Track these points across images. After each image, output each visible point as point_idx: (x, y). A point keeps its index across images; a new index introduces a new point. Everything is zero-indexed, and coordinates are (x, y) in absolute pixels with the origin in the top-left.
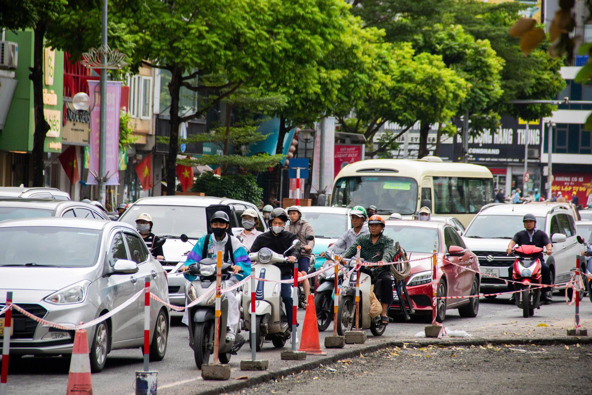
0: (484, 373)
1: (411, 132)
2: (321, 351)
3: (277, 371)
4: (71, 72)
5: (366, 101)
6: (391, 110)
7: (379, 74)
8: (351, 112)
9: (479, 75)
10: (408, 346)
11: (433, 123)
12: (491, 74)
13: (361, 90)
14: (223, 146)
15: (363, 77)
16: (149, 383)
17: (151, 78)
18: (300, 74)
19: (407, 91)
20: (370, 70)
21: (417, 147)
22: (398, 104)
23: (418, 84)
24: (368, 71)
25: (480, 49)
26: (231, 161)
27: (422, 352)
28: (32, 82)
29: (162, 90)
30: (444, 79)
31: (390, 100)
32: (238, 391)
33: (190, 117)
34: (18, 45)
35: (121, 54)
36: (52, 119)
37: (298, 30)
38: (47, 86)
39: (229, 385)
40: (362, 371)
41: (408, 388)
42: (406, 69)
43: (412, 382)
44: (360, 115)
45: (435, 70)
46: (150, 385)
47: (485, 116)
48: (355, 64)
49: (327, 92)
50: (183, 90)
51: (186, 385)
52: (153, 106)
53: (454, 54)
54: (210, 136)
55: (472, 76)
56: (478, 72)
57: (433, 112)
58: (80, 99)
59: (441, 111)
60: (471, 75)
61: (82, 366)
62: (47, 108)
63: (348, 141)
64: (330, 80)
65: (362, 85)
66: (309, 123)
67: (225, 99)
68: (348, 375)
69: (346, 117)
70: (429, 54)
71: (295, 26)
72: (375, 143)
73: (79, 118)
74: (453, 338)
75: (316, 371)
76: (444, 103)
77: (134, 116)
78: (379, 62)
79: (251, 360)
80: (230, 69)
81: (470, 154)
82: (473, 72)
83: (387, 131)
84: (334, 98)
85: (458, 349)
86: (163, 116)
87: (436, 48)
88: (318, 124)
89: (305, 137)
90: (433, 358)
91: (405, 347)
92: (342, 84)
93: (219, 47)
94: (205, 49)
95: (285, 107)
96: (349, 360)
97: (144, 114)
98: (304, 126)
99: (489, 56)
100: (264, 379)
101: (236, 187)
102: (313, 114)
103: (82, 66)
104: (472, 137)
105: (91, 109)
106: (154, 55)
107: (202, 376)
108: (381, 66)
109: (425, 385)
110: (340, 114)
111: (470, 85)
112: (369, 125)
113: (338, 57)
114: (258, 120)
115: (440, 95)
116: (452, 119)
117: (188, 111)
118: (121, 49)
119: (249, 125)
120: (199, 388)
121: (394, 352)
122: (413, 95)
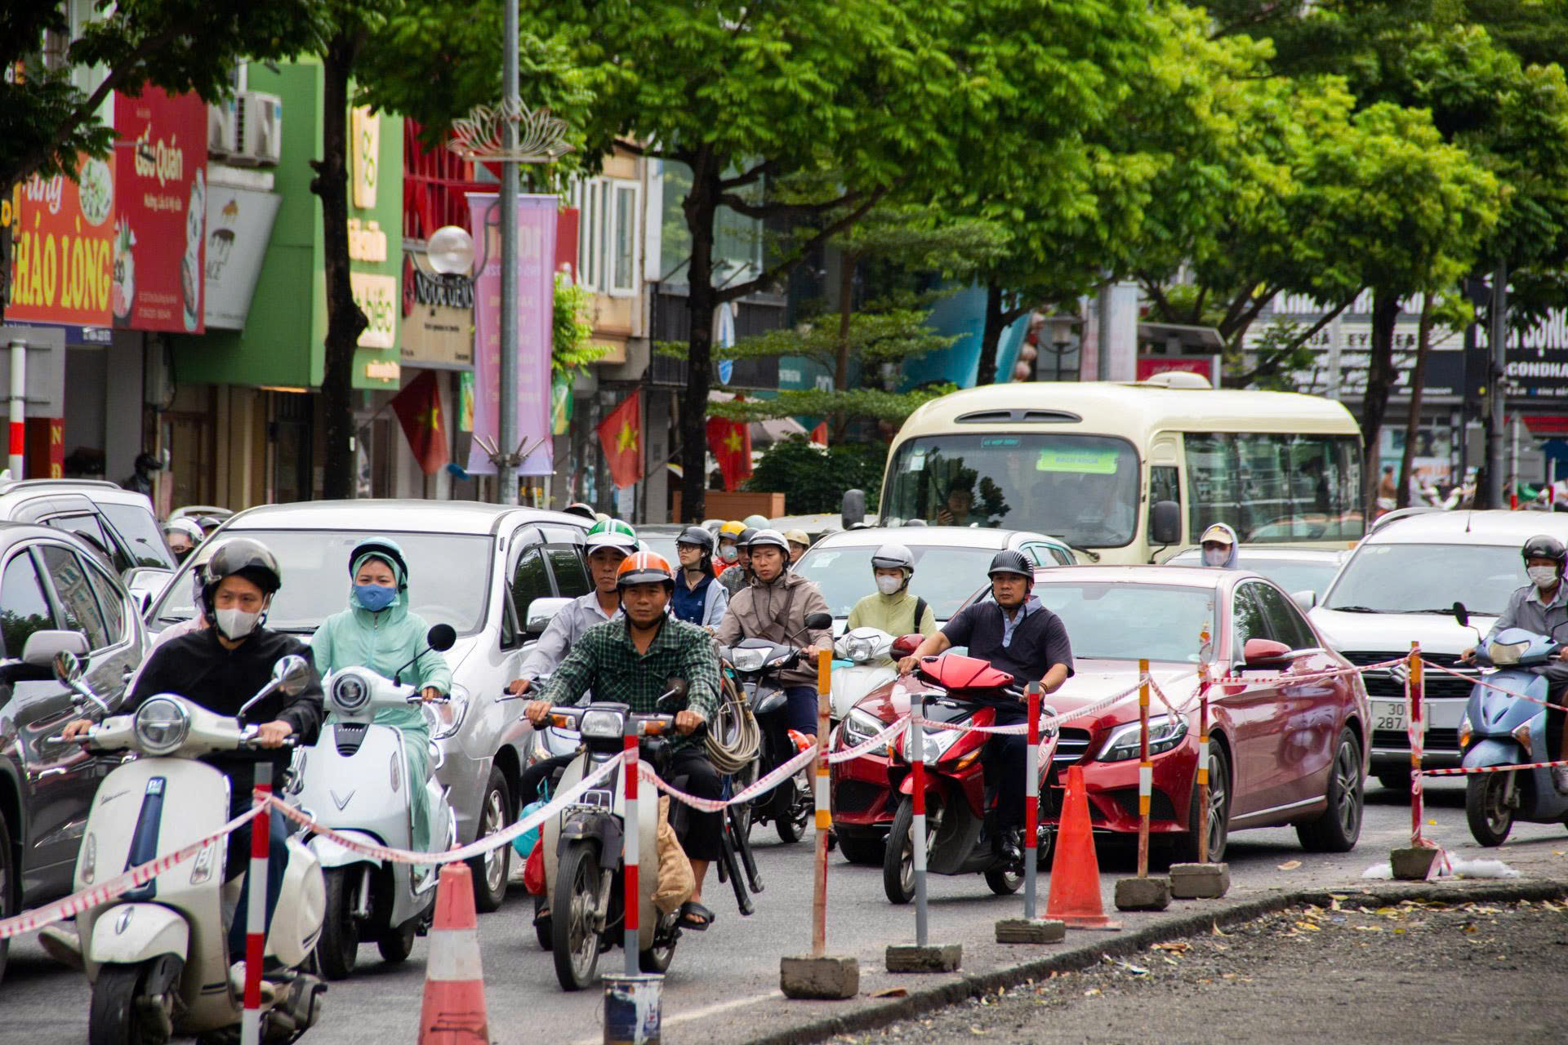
0: (1556, 976)
1: (1347, 319)
2: (1105, 920)
3: (986, 973)
4: (422, 173)
5: (1221, 237)
6: (1290, 262)
7: (1258, 163)
8: (1181, 269)
9: (1533, 162)
10: (1346, 905)
11: (1409, 296)
13: (1209, 209)
14: (833, 365)
15: (1215, 172)
16: (638, 1009)
17: (637, 186)
18: (1041, 167)
19: (1335, 207)
20: (1233, 152)
21: (1365, 361)
22: (1310, 245)
23: (1365, 188)
24: (1226, 154)
25: (1536, 90)
26: (856, 405)
27: (1384, 919)
28: (318, 201)
29: (666, 217)
30: (1438, 174)
31: (1289, 233)
32: (879, 1027)
33: (744, 289)
34: (283, 101)
35: (556, 120)
36: (373, 299)
37: (1033, 47)
38: (360, 211)
39: (855, 1012)
40: (1219, 973)
41: (1346, 1017)
42: (1330, 148)
43: (1358, 1001)
44: (1207, 275)
45: (1413, 149)
46: (641, 1014)
47: (1552, 272)
48: (1191, 139)
49: (1114, 215)
50: (725, 218)
51: (738, 1012)
52: (642, 261)
53: (1466, 104)
54: (799, 337)
55: (1517, 163)
56: (1532, 153)
57: (1408, 264)
58: (447, 245)
59: (1430, 262)
60: (1511, 161)
61: (460, 963)
62: (358, 271)
63: (1173, 346)
64: (1124, 181)
65: (1212, 193)
66: (1066, 299)
67: (836, 239)
68: (1182, 984)
69: (1167, 282)
70: (1396, 107)
71: (1025, 36)
72: (1249, 352)
73: (446, 296)
74: (1468, 882)
75: (1094, 973)
76: (1438, 240)
77: (594, 288)
78: (1257, 130)
79: (914, 945)
80: (849, 159)
81: (1510, 378)
82: (1518, 153)
83: (1282, 318)
84: (1135, 229)
85: (1483, 910)
86: (670, 287)
87: (1416, 89)
88: (1093, 302)
89: (1056, 339)
90: (1414, 935)
91: (1336, 906)
92: (1155, 193)
93: (819, 99)
94: (781, 102)
95: (1002, 259)
96: (1183, 942)
97: (619, 283)
98: (1052, 309)
99: (1561, 107)
100: (950, 997)
101: (869, 477)
102: (1079, 276)
103: (452, 155)
104: (1516, 332)
105: (476, 272)
106: (644, 122)
107: (784, 987)
108: (1261, 142)
109: (1392, 1011)
110: (1152, 275)
111: (1509, 189)
112: (1231, 302)
113: (1143, 120)
114: (930, 292)
115: (1428, 218)
116: (1460, 283)
117: (737, 272)
118: (558, 107)
119: (904, 307)
120: (774, 1022)
121: (1305, 921)
122: (1351, 218)
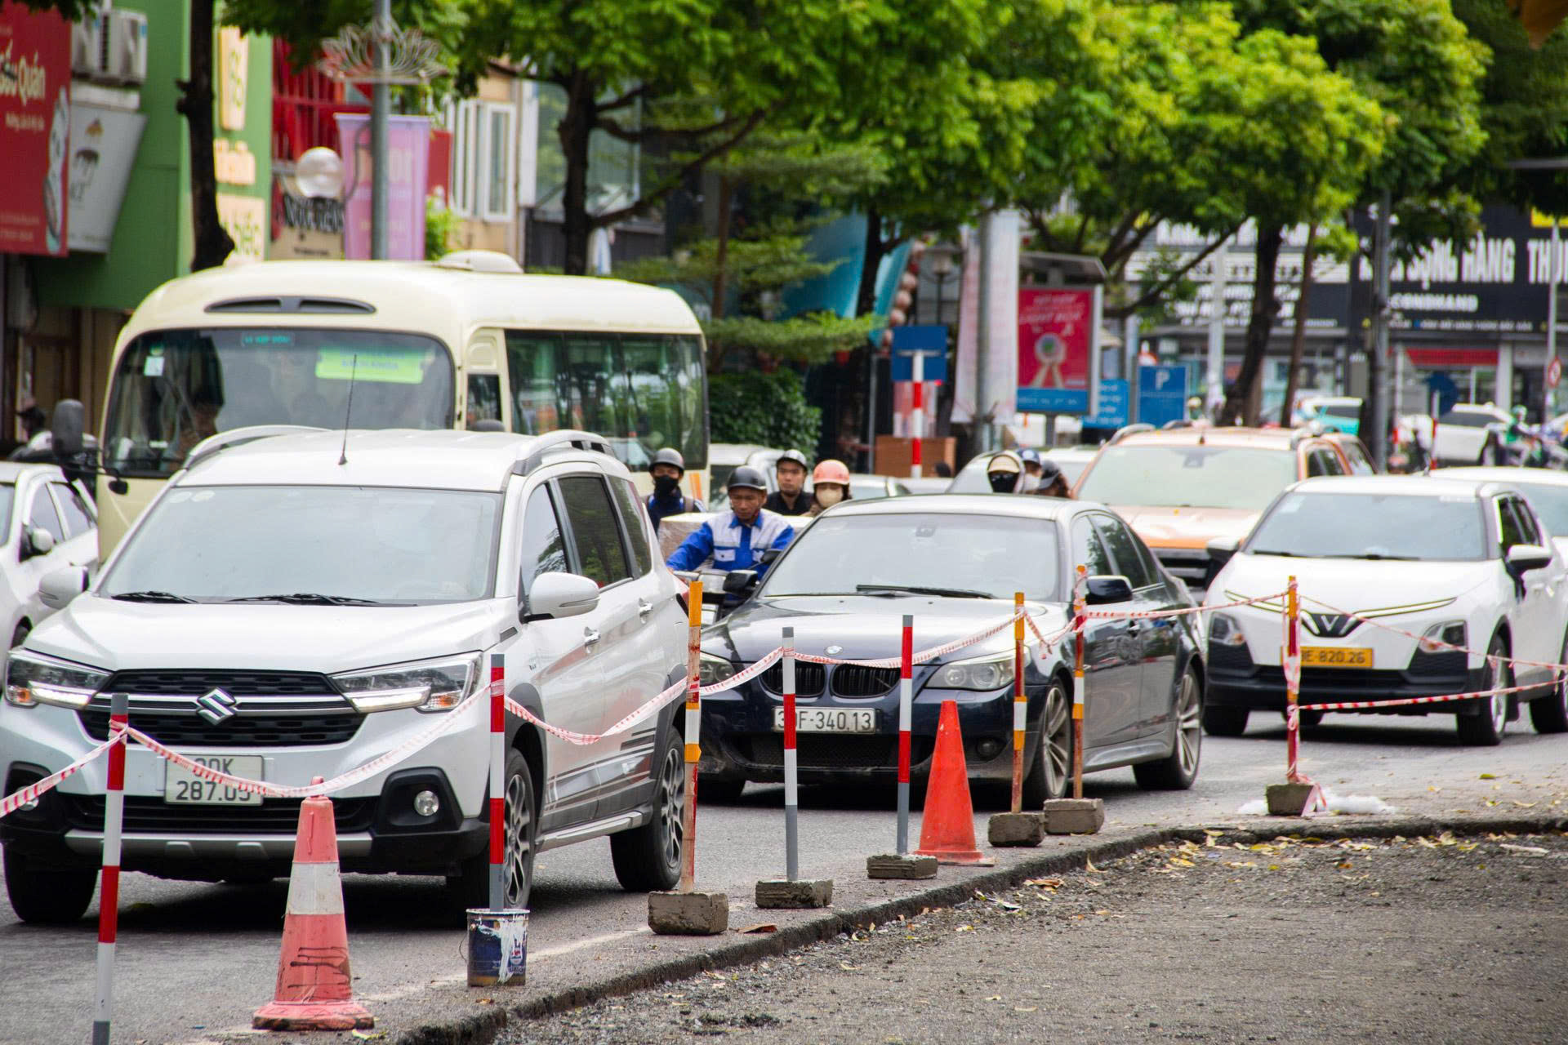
0: (1429, 912)
1: (1234, 249)
2: (978, 856)
3: (857, 909)
4: (291, 93)
5: (1103, 166)
6: (1174, 191)
7: (1141, 91)
8: (1064, 199)
9: (1418, 92)
10: (1221, 841)
11: (1292, 226)
12: (1453, 87)
13: (1092, 137)
14: (710, 293)
15: (1097, 100)
16: (503, 944)
17: (511, 109)
18: (922, 91)
19: (1218, 137)
20: (1116, 79)
21: (1248, 292)
22: (1194, 174)
23: (1249, 117)
24: (1108, 82)
25: (1421, 19)
26: (733, 334)
27: (1259, 855)
28: (185, 123)
29: (542, 141)
30: (1323, 103)
31: (1172, 162)
32: (748, 964)
33: (620, 215)
34: (150, 20)
35: (428, 41)
36: (241, 222)
38: (227, 133)
39: (724, 948)
40: (1092, 909)
41: (1218, 954)
42: (1216, 77)
43: (1230, 937)
44: (1089, 204)
45: (1296, 78)
46: (507, 949)
47: (1435, 203)
48: (1073, 66)
49: (995, 143)
50: (600, 143)
51: (605, 948)
52: (516, 186)
53: (1351, 33)
54: (675, 266)
55: (1401, 93)
56: (1417, 83)
57: (1291, 194)
58: (317, 168)
59: (1314, 191)
60: (1395, 90)
61: (321, 897)
62: (226, 192)
63: (1055, 278)
64: (1006, 109)
65: (1095, 121)
66: (947, 228)
67: (715, 163)
68: (1054, 920)
69: (1049, 210)
70: (1280, 36)
72: (1132, 283)
73: (316, 220)
74: (1343, 818)
75: (966, 909)
76: (1321, 170)
77: (467, 213)
78: (1140, 57)
79: (785, 880)
80: (726, 81)
81: (1394, 310)
82: (1404, 83)
83: (1164, 248)
84: (1017, 158)
85: (1357, 846)
86: (544, 212)
87: (1299, 17)
88: (974, 231)
89: (936, 267)
90: (1288, 871)
91: (1210, 842)
92: (1037, 120)
93: (696, 23)
94: (658, 26)
95: (882, 186)
96: (1055, 877)
97: (493, 207)
98: (933, 238)
99: (1446, 37)
100: (821, 933)
101: (744, 407)
102: (959, 204)
103: (322, 77)
104: (1400, 264)
105: (347, 196)
106: (519, 45)
107: (651, 923)
108: (1145, 70)
109: (1265, 947)
110: (1034, 204)
111: (1394, 119)
112: (1114, 231)
113: (1025, 46)
114: (808, 221)
115: (1313, 148)
116: (1344, 215)
117: (613, 197)
118: (430, 28)
119: (783, 233)
120: (641, 957)
121: (1179, 857)
122: (1233, 146)
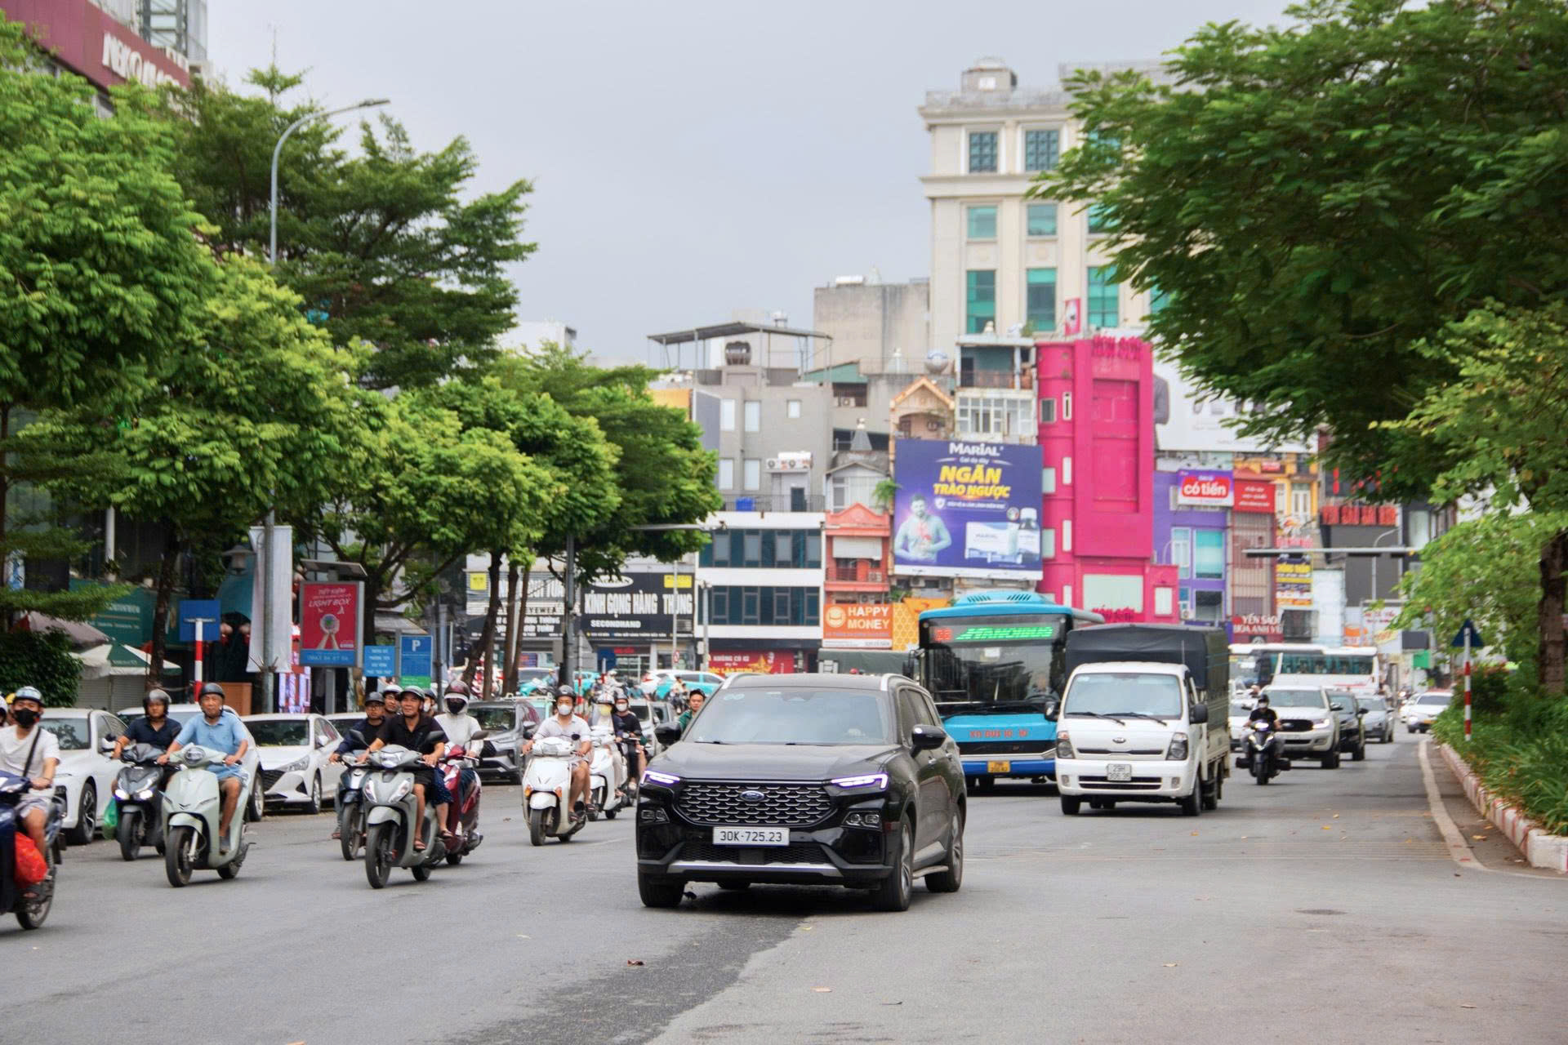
6: (418, 524)
9: (579, 473)
12: (599, 471)
19: (446, 489)
23: (466, 476)
24: (340, 428)
25: (580, 430)
30: (512, 469)
42: (444, 453)
45: (497, 453)
48: (315, 415)
49: (254, 467)
53: (537, 436)
55: (568, 473)
56: (578, 466)
57: (495, 526)
59: (509, 526)
65: (328, 454)
70: (488, 431)
76: (513, 511)
82: (569, 467)
87: (504, 423)
88: (261, 540)
92: (285, 452)
99: (594, 440)
111: (563, 487)
115: (506, 496)
122: (457, 496)
